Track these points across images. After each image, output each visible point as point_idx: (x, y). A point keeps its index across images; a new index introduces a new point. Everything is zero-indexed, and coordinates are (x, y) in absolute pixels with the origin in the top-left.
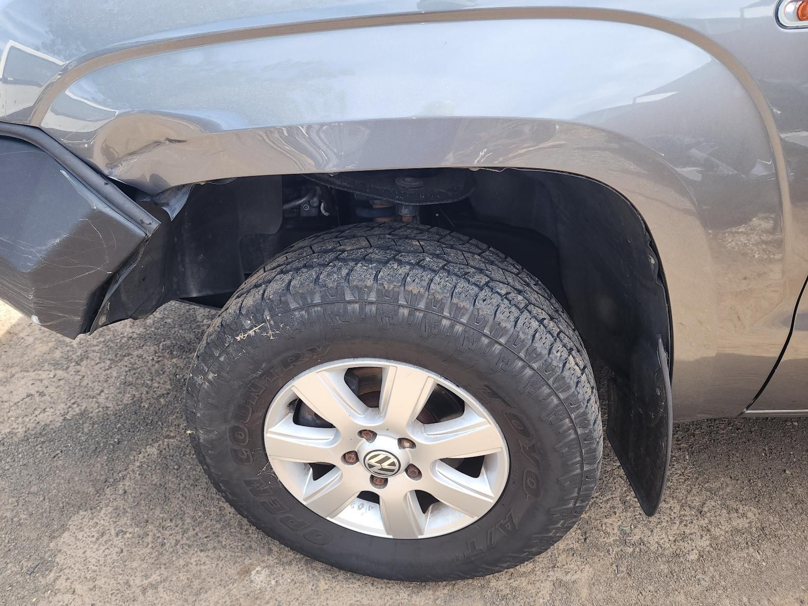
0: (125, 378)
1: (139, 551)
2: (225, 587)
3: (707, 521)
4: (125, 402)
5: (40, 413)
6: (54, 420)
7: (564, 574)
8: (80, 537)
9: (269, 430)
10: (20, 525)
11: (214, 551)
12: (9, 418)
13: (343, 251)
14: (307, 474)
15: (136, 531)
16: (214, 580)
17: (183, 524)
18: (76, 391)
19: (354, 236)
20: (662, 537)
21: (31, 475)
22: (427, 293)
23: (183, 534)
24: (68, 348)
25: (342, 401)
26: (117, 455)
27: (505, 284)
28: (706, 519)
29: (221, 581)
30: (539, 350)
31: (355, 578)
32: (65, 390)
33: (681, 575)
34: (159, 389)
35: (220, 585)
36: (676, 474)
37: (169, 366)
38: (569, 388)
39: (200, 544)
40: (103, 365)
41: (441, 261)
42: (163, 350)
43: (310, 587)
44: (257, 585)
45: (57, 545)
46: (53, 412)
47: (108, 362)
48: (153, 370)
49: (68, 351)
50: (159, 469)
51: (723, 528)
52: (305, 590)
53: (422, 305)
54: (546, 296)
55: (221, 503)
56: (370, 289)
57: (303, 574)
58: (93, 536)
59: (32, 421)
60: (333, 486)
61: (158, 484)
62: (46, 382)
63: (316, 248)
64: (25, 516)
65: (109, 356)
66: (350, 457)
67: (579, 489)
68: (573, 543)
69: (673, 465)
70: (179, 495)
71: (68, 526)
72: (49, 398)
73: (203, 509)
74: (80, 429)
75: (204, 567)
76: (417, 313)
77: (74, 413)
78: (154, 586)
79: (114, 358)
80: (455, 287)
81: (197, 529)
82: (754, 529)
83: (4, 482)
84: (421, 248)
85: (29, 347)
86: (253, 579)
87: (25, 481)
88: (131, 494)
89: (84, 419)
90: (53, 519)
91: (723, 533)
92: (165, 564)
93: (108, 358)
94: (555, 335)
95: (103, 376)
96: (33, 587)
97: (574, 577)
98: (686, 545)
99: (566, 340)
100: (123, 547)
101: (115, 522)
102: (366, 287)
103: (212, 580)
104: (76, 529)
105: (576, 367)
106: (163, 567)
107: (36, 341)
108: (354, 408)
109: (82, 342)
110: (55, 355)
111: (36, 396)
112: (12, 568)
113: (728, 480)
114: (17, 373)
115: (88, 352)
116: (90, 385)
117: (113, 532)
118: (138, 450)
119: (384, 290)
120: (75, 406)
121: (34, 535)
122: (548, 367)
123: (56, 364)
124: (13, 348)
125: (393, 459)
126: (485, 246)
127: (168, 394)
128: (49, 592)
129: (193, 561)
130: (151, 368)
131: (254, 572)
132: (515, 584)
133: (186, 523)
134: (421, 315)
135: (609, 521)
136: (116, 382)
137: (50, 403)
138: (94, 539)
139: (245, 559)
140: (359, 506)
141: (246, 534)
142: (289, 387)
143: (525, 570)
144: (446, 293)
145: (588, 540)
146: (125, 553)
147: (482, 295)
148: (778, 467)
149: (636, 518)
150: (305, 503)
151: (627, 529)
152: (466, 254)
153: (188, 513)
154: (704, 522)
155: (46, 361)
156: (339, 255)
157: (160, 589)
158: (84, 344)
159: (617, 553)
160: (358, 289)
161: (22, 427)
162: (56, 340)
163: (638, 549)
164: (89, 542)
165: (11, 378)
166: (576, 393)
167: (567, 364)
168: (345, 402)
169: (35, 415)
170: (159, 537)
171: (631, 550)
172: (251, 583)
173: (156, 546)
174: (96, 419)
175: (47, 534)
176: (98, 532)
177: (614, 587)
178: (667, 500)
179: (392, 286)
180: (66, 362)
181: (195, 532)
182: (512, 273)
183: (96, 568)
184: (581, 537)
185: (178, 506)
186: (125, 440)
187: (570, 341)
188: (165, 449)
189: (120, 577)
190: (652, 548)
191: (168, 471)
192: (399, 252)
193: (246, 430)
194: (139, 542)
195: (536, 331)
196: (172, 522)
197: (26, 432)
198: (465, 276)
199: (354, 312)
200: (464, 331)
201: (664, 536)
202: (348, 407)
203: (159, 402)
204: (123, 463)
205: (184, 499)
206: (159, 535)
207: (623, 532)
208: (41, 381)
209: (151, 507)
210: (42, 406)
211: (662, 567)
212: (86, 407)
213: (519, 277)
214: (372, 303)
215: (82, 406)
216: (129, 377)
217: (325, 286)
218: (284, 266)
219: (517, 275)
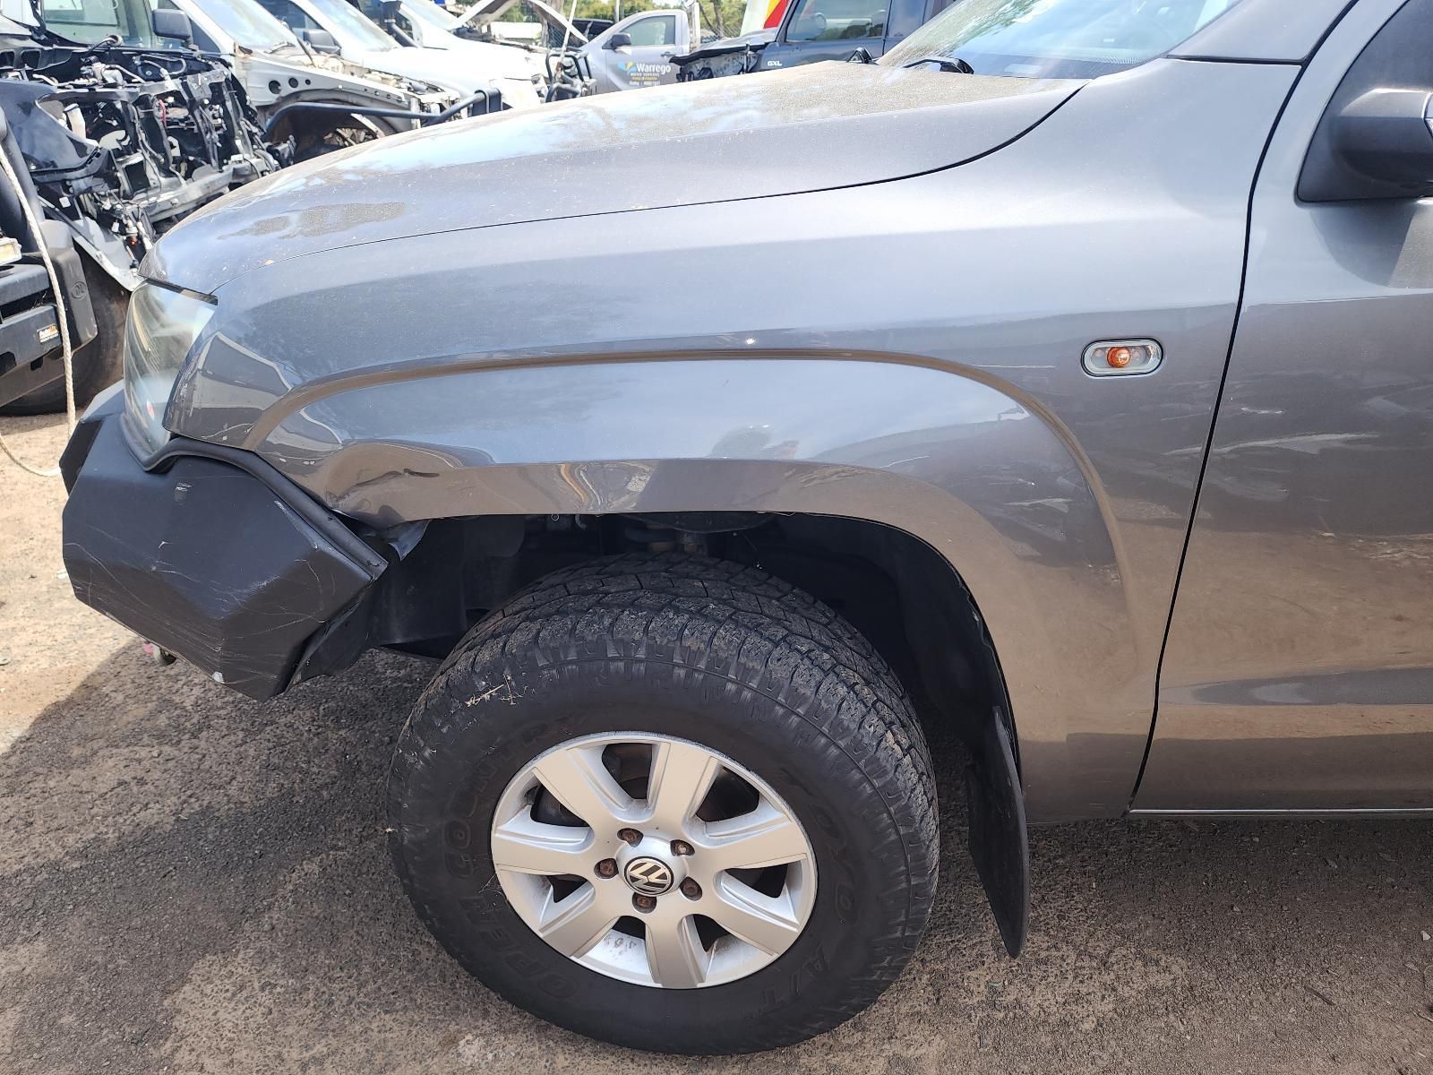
0: (268, 758)
1: (295, 1012)
2: (421, 1062)
3: (1112, 976)
4: (269, 795)
5: (140, 810)
6: (162, 821)
7: (905, 1048)
8: (208, 991)
9: (500, 828)
10: (118, 974)
11: (405, 1013)
12: (93, 817)
13: (607, 594)
14: (546, 894)
15: (290, 984)
16: (405, 1052)
17: (360, 974)
18: (193, 777)
19: (621, 573)
20: (1046, 997)
21: (131, 903)
22: (708, 649)
23: (359, 989)
24: (178, 712)
25: (598, 790)
26: (258, 875)
27: (808, 638)
28: (1112, 974)
29: (415, 1054)
30: (846, 723)
31: (607, 1052)
32: (177, 776)
33: (1069, 1051)
34: (320, 777)
35: (415, 1059)
36: (1076, 909)
37: (335, 741)
38: (885, 772)
39: (384, 1002)
40: (233, 738)
41: (726, 608)
42: (325, 716)
43: (543, 1063)
44: (467, 1059)
45: (175, 1003)
46: (160, 809)
47: (241, 735)
48: (310, 746)
49: (178, 716)
50: (323, 894)
51: (1135, 986)
52: (536, 1068)
53: (702, 666)
54: (864, 652)
55: (414, 944)
56: (639, 643)
57: (533, 1045)
58: (227, 991)
59: (128, 822)
60: (581, 908)
61: (322, 916)
62: (146, 764)
63: (572, 587)
64: (125, 962)
65: (242, 725)
66: (607, 867)
67: (907, 912)
68: (920, 1005)
69: (1073, 897)
70: (352, 932)
71: (190, 977)
72: (152, 788)
73: (387, 953)
74: (202, 835)
75: (391, 1035)
76: (696, 675)
77: (192, 811)
78: (319, 1061)
79: (250, 728)
80: (743, 643)
81: (380, 981)
82: (1179, 989)
83: (90, 913)
84: (704, 591)
85: (118, 709)
86: (461, 1051)
87: (122, 910)
88: (282, 931)
89: (207, 820)
90: (167, 966)
91: (1134, 994)
92: (333, 1031)
93: (240, 728)
94: (870, 705)
95: (234, 756)
96: (141, 1061)
97: (919, 1052)
98: (1080, 1010)
99: (885, 712)
100: (272, 1006)
101: (259, 971)
102: (634, 641)
103: (401, 1052)
104: (202, 981)
105: (896, 746)
106: (331, 1034)
107: (127, 700)
108: (612, 797)
109: (200, 702)
110: (158, 723)
111: (132, 784)
112: (108, 1036)
113: (1149, 919)
114: (100, 749)
115: (210, 718)
116: (214, 768)
117: (256, 985)
118: (290, 867)
119: (655, 646)
120: (193, 800)
121: (139, 989)
122: (857, 745)
123: (161, 737)
124: (93, 710)
125: (663, 870)
126: (787, 587)
127: (334, 783)
128: (166, 1068)
129: (374, 1026)
130: (307, 744)
131: (462, 1043)
132: (834, 1061)
133: (363, 972)
134: (701, 677)
135: (973, 974)
136: (254, 764)
137: (155, 796)
138: (229, 994)
139: (449, 1025)
140: (616, 943)
141: (452, 989)
142: (530, 768)
143: (849, 1042)
144: (732, 651)
145: (941, 1001)
146: (275, 1014)
147: (776, 653)
148: (1223, 902)
149: (1012, 971)
150: (541, 935)
151: (999, 986)
152: (762, 600)
153: (367, 959)
154: (1108, 978)
155: (146, 732)
156: (601, 599)
157: (327, 1065)
158: (203, 706)
159: (981, 1020)
160: (623, 644)
161: (114, 832)
162: (158, 699)
163: (1011, 1014)
164: (221, 999)
165: (92, 756)
166: (895, 779)
167: (883, 742)
168: (602, 789)
169: (131, 813)
170: (324, 992)
171: (1002, 1015)
172: (458, 1057)
173: (320, 1006)
174: (226, 821)
175: (159, 987)
176: (234, 984)
177: (973, 1066)
178: (1059, 945)
179: (666, 641)
180: (176, 734)
181: (376, 986)
182: (820, 623)
183: (233, 1035)
184: (932, 997)
185: (351, 949)
186: (271, 853)
187: (890, 712)
188: (330, 866)
189: (269, 1048)
190: (1031, 1013)
191: (336, 898)
192: (677, 596)
193: (468, 828)
194: (295, 1000)
195: (843, 700)
196: (342, 971)
197: (119, 838)
198: (756, 628)
199: (617, 672)
200: (754, 699)
201: (1049, 996)
202: (605, 796)
203: (320, 795)
204: (267, 886)
205: (359, 938)
206: (324, 989)
207: (993, 990)
208: (139, 761)
209: (312, 949)
210: (143, 799)
211: (1043, 1040)
212: (210, 802)
213: (829, 629)
214: (640, 661)
215: (203, 800)
216: (273, 757)
217: (583, 638)
218: (530, 611)
219: (826, 626)
